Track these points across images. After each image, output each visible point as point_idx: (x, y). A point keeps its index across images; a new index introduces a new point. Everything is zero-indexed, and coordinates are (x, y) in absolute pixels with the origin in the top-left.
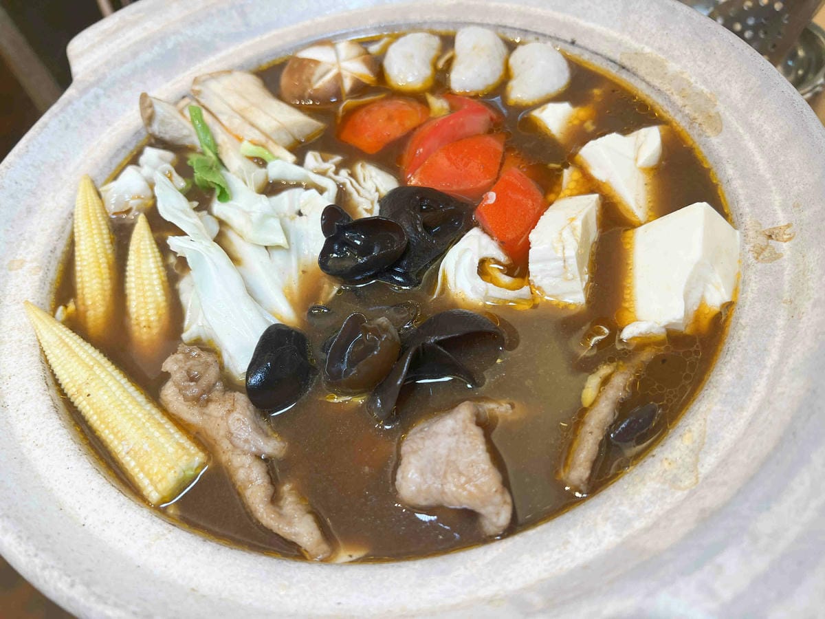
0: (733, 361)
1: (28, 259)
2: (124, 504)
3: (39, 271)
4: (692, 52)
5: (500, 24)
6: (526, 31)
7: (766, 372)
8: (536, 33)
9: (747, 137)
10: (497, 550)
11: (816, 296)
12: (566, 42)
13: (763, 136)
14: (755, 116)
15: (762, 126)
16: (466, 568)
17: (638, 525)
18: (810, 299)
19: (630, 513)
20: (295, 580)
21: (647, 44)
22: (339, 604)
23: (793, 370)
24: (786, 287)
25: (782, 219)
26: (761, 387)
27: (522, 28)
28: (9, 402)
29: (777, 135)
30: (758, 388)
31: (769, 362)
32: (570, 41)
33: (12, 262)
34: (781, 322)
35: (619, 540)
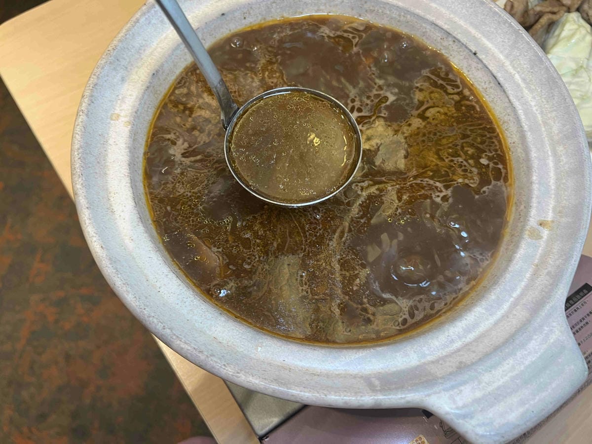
0: (498, 289)
1: (122, 114)
2: (180, 285)
3: (129, 125)
4: (541, 91)
5: (435, 22)
6: (449, 34)
7: (512, 299)
8: (454, 37)
9: (551, 158)
10: (362, 353)
11: (550, 269)
12: (471, 51)
13: (560, 162)
14: (560, 149)
15: (562, 156)
16: (346, 358)
17: (429, 358)
18: (546, 269)
19: (427, 352)
20: (264, 344)
21: (518, 72)
22: (284, 361)
23: (524, 304)
24: (538, 257)
25: (550, 216)
26: (506, 306)
27: (448, 30)
28: (115, 209)
29: (567, 166)
30: (505, 307)
31: (515, 295)
32: (474, 52)
33: (112, 115)
34: (528, 275)
35: (418, 363)
